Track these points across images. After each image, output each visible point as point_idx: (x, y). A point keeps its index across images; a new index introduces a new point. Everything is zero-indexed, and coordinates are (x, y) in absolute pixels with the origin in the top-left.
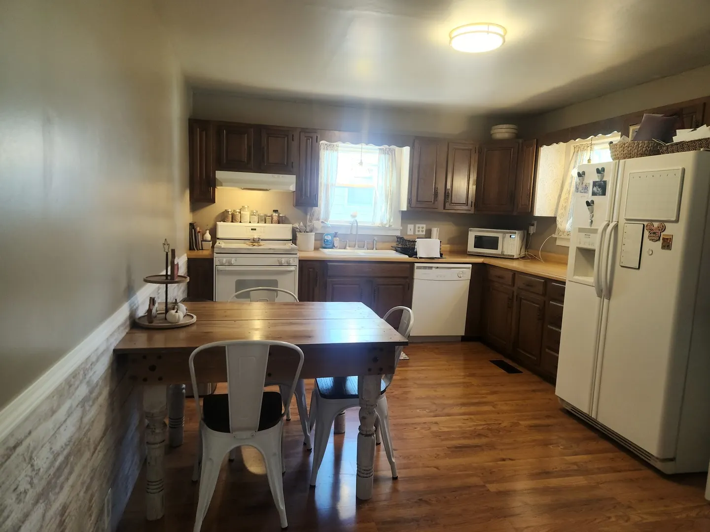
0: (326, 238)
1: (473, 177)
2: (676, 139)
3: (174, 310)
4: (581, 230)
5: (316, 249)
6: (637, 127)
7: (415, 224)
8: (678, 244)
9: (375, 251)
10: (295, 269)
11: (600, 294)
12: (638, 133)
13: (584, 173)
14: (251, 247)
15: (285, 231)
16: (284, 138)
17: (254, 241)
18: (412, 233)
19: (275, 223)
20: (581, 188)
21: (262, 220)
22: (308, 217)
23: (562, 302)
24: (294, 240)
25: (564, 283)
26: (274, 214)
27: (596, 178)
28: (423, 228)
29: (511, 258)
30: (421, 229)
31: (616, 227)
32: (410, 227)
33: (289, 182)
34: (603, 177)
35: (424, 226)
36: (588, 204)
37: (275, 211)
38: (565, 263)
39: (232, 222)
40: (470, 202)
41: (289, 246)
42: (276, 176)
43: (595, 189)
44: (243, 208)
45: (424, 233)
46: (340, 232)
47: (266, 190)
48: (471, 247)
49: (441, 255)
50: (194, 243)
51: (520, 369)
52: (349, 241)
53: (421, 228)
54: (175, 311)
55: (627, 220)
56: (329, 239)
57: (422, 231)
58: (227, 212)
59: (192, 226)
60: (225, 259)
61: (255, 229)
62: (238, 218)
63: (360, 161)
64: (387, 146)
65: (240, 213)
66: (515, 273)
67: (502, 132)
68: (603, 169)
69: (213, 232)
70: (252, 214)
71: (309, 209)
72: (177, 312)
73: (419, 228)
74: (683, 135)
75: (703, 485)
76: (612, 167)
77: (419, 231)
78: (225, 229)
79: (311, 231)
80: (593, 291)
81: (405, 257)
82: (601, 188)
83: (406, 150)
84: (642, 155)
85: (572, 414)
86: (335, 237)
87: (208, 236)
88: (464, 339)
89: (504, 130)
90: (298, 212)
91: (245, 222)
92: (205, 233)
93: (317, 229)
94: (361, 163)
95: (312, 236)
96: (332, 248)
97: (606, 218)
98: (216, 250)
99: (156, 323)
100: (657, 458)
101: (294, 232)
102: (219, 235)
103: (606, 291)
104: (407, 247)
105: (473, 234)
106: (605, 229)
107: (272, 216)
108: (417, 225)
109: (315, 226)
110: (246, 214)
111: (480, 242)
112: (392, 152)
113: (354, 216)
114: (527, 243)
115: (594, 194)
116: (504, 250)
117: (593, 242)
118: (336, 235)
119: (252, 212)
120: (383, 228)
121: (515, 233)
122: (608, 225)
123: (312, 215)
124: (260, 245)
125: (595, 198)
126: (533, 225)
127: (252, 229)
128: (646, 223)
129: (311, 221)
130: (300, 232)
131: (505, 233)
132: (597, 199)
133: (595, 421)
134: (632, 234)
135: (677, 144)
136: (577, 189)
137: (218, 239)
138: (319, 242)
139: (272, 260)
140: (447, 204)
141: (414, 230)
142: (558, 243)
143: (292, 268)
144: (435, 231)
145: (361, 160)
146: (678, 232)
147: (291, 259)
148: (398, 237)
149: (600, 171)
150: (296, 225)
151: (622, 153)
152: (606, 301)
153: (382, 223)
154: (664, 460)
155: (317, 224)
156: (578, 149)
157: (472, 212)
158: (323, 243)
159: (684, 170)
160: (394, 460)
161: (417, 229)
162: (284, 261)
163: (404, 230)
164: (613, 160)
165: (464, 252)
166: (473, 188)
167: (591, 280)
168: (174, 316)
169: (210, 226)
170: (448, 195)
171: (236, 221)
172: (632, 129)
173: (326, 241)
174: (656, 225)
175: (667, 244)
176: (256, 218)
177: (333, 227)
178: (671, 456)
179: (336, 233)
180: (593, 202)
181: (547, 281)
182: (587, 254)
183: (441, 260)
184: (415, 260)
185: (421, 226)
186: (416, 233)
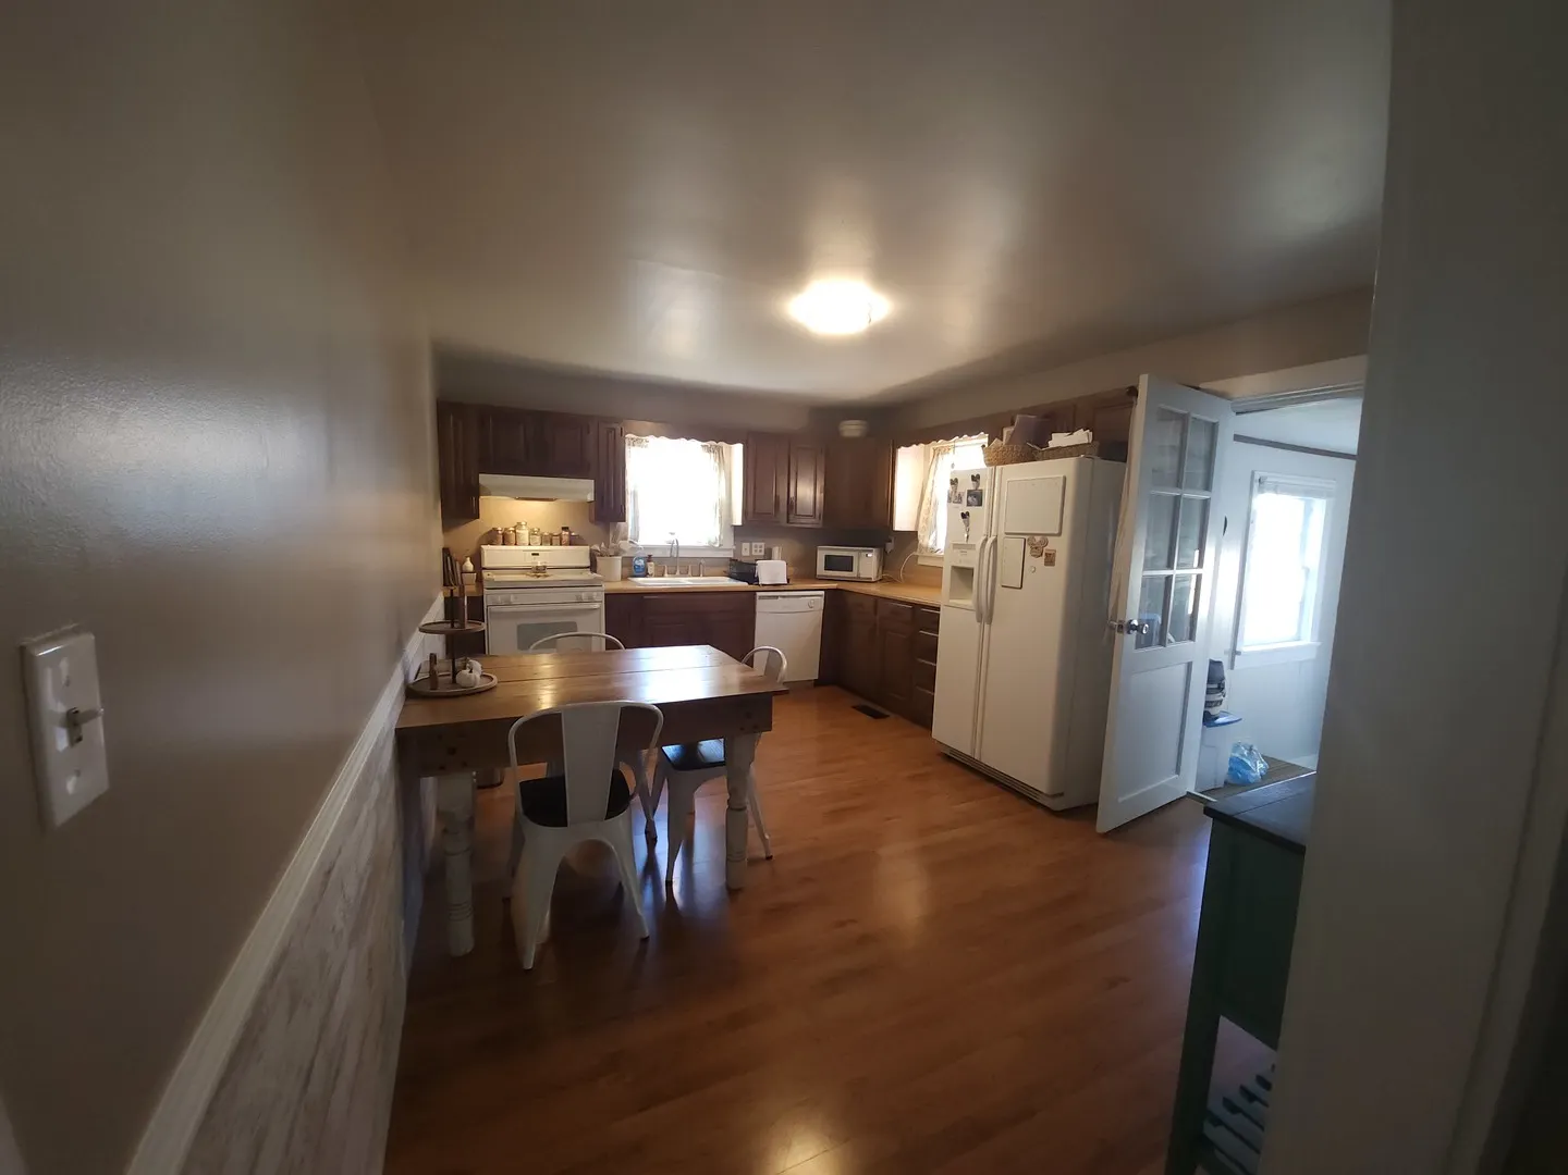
0: (637, 563)
1: (820, 484)
2: (1052, 444)
3: (465, 668)
4: (956, 546)
5: (624, 578)
6: (1012, 429)
7: (751, 541)
8: (1062, 558)
9: (701, 578)
10: (600, 605)
11: (979, 621)
12: (1012, 435)
13: (956, 480)
14: (535, 579)
15: (578, 555)
16: (577, 430)
17: (539, 570)
18: (747, 554)
19: (566, 545)
20: (954, 498)
21: (546, 542)
22: (612, 536)
23: (937, 631)
24: (593, 567)
25: (938, 609)
26: (564, 533)
27: (971, 486)
28: (761, 546)
29: (868, 581)
31: (995, 542)
32: (746, 545)
33: (585, 489)
34: (978, 485)
35: (763, 544)
36: (964, 516)
37: (565, 529)
38: (939, 586)
39: (504, 544)
40: (817, 514)
41: (588, 575)
42: (567, 480)
43: (970, 499)
44: (519, 525)
45: (763, 553)
46: (655, 554)
47: (551, 500)
48: (821, 569)
49: (788, 580)
50: (450, 575)
51: (887, 713)
52: (667, 566)
53: (758, 547)
54: (468, 670)
55: (1007, 534)
56: (640, 564)
57: (762, 551)
58: (495, 530)
59: (446, 551)
60: (499, 596)
61: (538, 554)
62: (512, 539)
64: (714, 443)
65: (515, 531)
66: (877, 599)
67: (852, 429)
68: (978, 476)
69: (477, 558)
70: (532, 533)
71: (611, 524)
72: (471, 672)
73: (756, 547)
74: (1059, 440)
75: (1095, 817)
76: (988, 473)
77: (757, 551)
78: (493, 555)
79: (617, 555)
80: (973, 616)
81: (742, 585)
82: (976, 497)
83: (738, 449)
84: (1018, 461)
85: (952, 758)
86: (649, 561)
87: (469, 565)
88: (817, 683)
89: (854, 427)
90: (597, 529)
91: (522, 545)
92: (464, 562)
93: (624, 552)
95: (618, 560)
96: (645, 576)
97: (984, 532)
98: (486, 585)
99: (441, 690)
100: (1046, 795)
101: (593, 556)
102: (486, 564)
103: (986, 615)
104: (745, 571)
105: (821, 554)
106: (983, 545)
107: (560, 535)
108: (754, 544)
109: (622, 547)
110: (524, 533)
111: (831, 563)
112: (720, 449)
113: (674, 534)
114: (884, 563)
115: (969, 504)
116: (861, 572)
117: (970, 560)
118: (649, 558)
119: (532, 530)
120: (710, 548)
121: (871, 551)
122: (986, 540)
123: (616, 534)
124: (546, 576)
125: (970, 509)
126: (890, 541)
127: (533, 554)
128: (1027, 537)
129: (615, 541)
130: (601, 556)
131: (860, 551)
132: (972, 510)
133: (978, 762)
134: (1013, 549)
135: (1053, 449)
136: (950, 499)
137: (484, 569)
138: (626, 570)
139: (570, 595)
140: (791, 516)
141: (748, 550)
142: (920, 562)
143: (597, 606)
144: (776, 551)
146: (1060, 546)
147: (595, 594)
148: (731, 559)
149: (976, 478)
150: (596, 547)
151: (996, 459)
152: (986, 626)
153: (709, 542)
154: (1054, 796)
155: (623, 545)
156: (937, 453)
157: (820, 526)
158: (633, 569)
159: (1065, 478)
160: (767, 837)
161: (754, 549)
162: (584, 596)
163: (738, 551)
164: (988, 465)
165: (813, 577)
166: (820, 496)
167: (969, 603)
168: (469, 678)
169: (472, 549)
170: (791, 505)
171: (509, 544)
172: (1005, 431)
173: (637, 568)
174: (1038, 539)
175: (1050, 560)
176: (538, 538)
177: (646, 548)
178: (1060, 792)
179: (650, 556)
180: (968, 513)
181: (916, 606)
182: (964, 574)
183: (790, 587)
184: (756, 588)
185: (759, 544)
186: (754, 553)
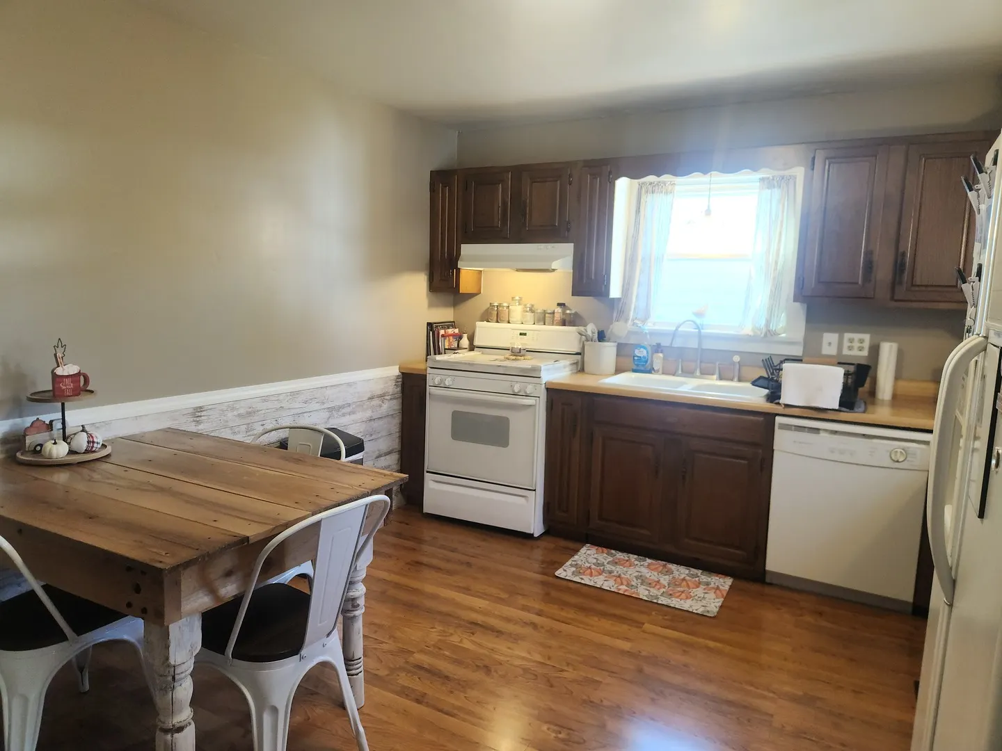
0: (637, 353)
5: (616, 373)
7: (841, 332)
10: (539, 402)
15: (567, 338)
16: (557, 181)
17: (517, 353)
19: (558, 325)
21: (539, 321)
22: (615, 315)
26: (558, 310)
28: (861, 341)
30: (856, 345)
32: (830, 338)
35: (866, 336)
37: (561, 305)
39: (498, 322)
42: (542, 246)
44: (513, 301)
45: (865, 353)
46: (665, 342)
52: (682, 361)
53: (858, 341)
56: (642, 356)
57: (861, 349)
58: (491, 306)
59: (431, 327)
61: (525, 334)
62: (504, 316)
63: (707, 208)
65: (509, 307)
69: (472, 336)
70: (526, 310)
73: (851, 341)
77: (850, 348)
78: (485, 332)
81: (755, 402)
86: (657, 352)
87: (465, 343)
91: (514, 323)
92: (462, 337)
93: (621, 337)
94: (708, 212)
95: (612, 348)
96: (648, 372)
98: (429, 363)
102: (478, 341)
107: (554, 313)
108: (847, 336)
110: (517, 311)
113: (699, 314)
118: (658, 348)
119: (525, 306)
127: (521, 334)
129: (612, 322)
138: (624, 361)
139: (502, 384)
140: (900, 289)
141: (838, 344)
144: (886, 350)
145: (709, 206)
150: (582, 329)
158: (628, 360)
161: (846, 344)
163: (811, 345)
169: (470, 327)
170: (901, 266)
171: (502, 321)
173: (637, 359)
176: (531, 317)
177: (652, 333)
179: (658, 345)
184: (779, 409)
185: (857, 336)
186: (846, 352)
